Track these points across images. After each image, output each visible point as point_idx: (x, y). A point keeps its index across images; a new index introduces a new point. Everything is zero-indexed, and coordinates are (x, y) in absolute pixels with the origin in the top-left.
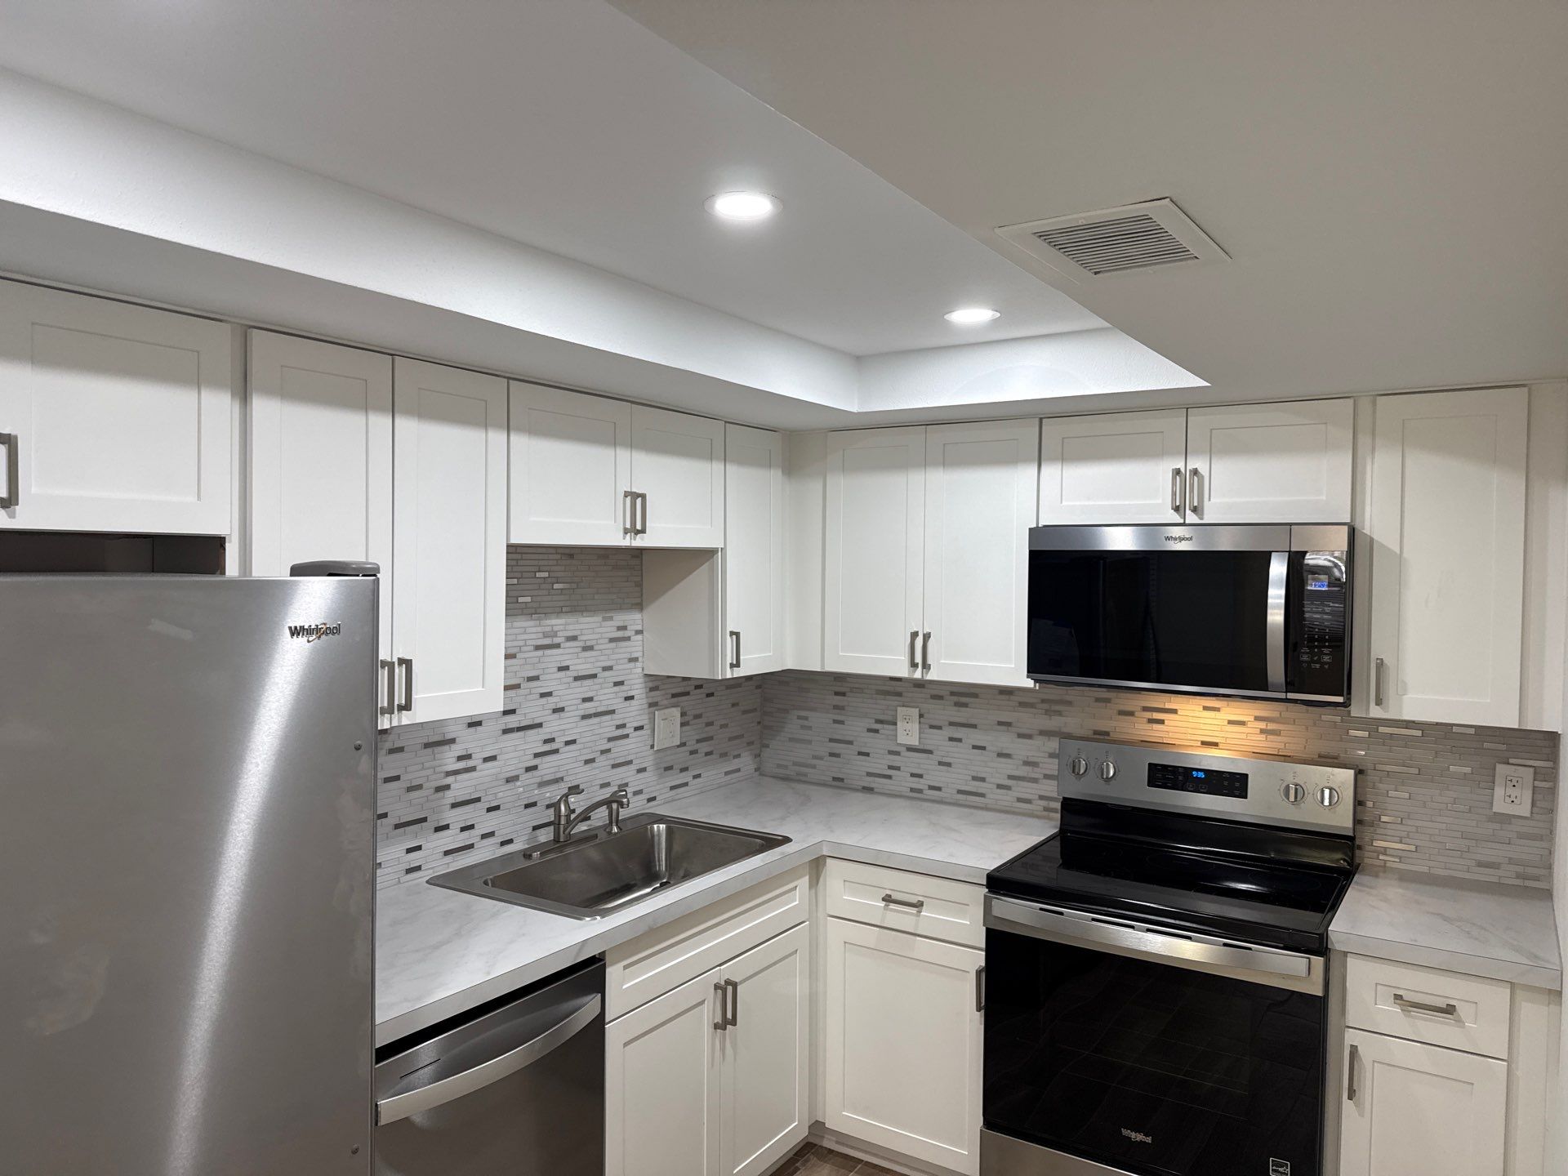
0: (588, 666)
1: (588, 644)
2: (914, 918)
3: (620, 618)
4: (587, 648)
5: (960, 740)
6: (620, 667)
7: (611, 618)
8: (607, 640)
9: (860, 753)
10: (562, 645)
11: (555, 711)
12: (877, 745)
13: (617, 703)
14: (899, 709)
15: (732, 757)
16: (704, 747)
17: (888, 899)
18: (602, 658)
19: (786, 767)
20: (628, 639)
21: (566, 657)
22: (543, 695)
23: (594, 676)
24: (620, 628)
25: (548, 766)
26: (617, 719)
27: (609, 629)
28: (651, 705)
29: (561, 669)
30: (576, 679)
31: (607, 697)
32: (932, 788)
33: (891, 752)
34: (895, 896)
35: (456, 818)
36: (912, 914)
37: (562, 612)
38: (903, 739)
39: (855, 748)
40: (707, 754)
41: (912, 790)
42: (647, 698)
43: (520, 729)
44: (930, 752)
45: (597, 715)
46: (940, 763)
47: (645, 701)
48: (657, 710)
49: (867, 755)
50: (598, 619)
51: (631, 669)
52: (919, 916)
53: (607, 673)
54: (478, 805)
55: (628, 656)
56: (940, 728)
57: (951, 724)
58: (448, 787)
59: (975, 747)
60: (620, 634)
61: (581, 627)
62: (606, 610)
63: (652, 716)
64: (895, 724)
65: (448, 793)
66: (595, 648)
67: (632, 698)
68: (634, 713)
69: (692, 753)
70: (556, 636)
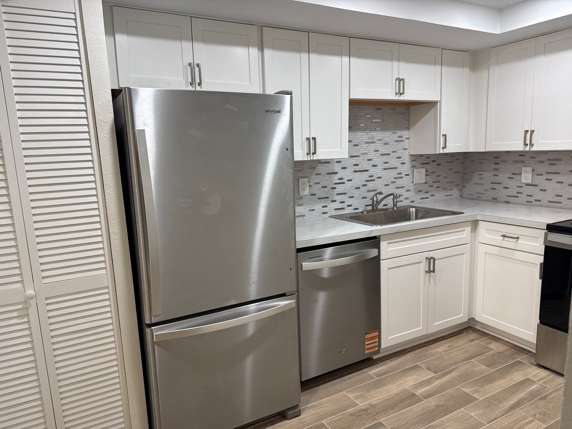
0: (386, 150)
1: (387, 142)
2: (515, 243)
3: (399, 133)
4: (385, 144)
5: (551, 180)
6: (400, 151)
7: (396, 133)
8: (394, 141)
9: (504, 188)
10: (376, 142)
11: (373, 166)
12: (512, 184)
13: (398, 165)
14: (523, 168)
15: (449, 190)
16: (436, 185)
17: (504, 236)
18: (392, 148)
19: (472, 195)
20: (403, 141)
21: (378, 147)
22: (368, 160)
23: (389, 154)
24: (399, 137)
25: (371, 185)
26: (398, 171)
27: (395, 137)
28: (412, 167)
29: (375, 151)
30: (382, 155)
31: (394, 162)
32: (536, 200)
33: (518, 187)
34: (507, 235)
35: (339, 198)
36: (514, 242)
37: (376, 130)
38: (524, 180)
39: (503, 185)
40: (437, 187)
41: (527, 202)
42: (411, 164)
43: (360, 171)
44: (537, 185)
45: (390, 169)
46: (541, 190)
47: (410, 165)
48: (415, 169)
49: (508, 188)
50: (390, 133)
51: (404, 152)
52: (517, 243)
53: (393, 154)
54: (346, 195)
55: (403, 147)
56: (542, 175)
57: (547, 173)
58: (335, 188)
59: (558, 182)
60: (400, 139)
61: (384, 136)
62: (394, 130)
63: (413, 171)
64: (521, 175)
65: (335, 190)
66: (389, 144)
67: (404, 163)
68: (406, 169)
69: (430, 186)
70: (374, 139)
